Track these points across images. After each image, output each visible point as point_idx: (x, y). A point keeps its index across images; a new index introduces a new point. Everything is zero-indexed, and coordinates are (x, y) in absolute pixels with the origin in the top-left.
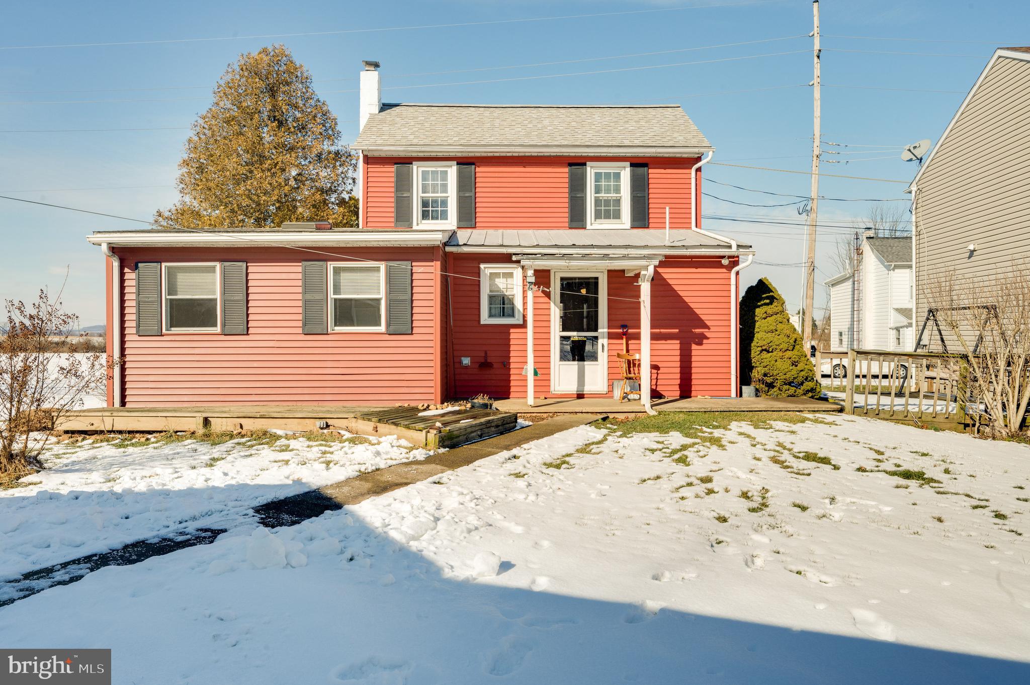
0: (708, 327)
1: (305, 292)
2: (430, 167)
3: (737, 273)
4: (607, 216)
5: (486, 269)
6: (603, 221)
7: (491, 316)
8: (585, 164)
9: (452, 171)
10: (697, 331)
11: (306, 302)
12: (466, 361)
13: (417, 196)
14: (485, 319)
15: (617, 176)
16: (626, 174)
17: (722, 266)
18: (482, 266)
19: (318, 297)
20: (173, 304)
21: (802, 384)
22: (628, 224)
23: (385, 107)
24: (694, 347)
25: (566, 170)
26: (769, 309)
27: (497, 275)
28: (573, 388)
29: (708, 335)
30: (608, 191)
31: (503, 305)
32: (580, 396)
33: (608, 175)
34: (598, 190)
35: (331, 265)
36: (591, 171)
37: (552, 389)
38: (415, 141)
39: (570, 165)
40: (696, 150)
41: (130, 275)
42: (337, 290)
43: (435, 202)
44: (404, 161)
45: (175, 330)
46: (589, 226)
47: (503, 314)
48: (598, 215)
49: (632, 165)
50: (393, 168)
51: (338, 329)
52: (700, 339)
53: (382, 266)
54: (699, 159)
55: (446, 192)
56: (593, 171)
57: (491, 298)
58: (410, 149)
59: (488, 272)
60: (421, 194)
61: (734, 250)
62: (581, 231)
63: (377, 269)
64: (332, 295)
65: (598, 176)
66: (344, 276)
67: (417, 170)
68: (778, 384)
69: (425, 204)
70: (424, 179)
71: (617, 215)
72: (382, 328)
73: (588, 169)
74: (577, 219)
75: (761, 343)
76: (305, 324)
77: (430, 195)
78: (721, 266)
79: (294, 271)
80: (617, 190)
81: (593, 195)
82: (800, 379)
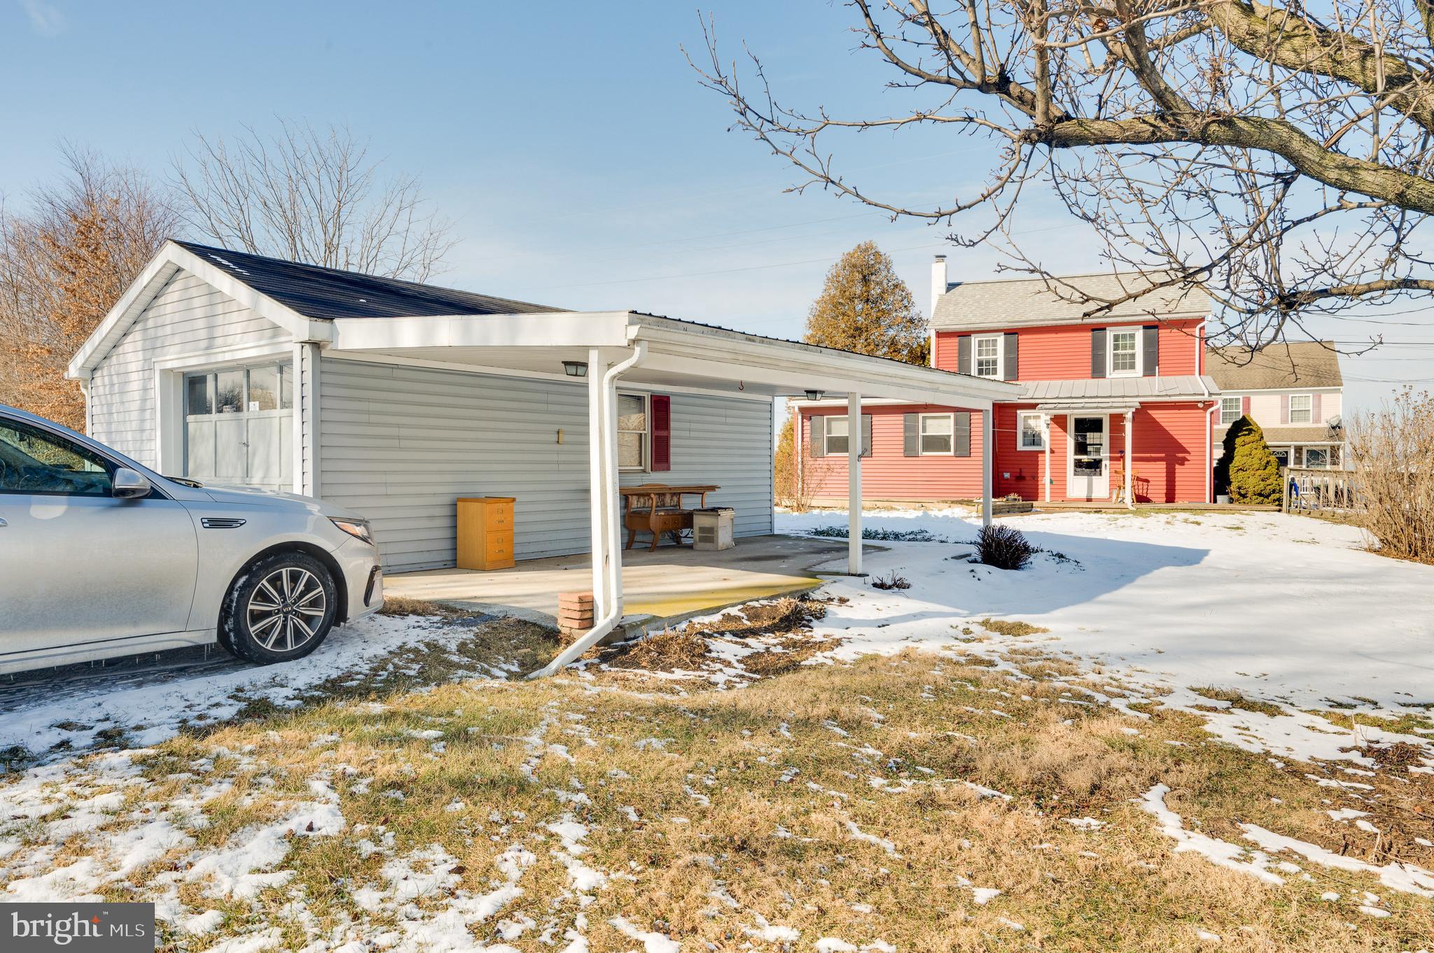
0: (1188, 452)
1: (905, 432)
2: (984, 337)
3: (1212, 413)
4: (1124, 367)
5: (1021, 414)
6: (1120, 371)
7: (1024, 445)
8: (1105, 329)
9: (1001, 339)
10: (1180, 455)
11: (906, 438)
12: (1007, 475)
13: (974, 358)
14: (1020, 447)
15: (1132, 336)
16: (1139, 334)
17: (1199, 408)
18: (1018, 412)
19: (912, 434)
20: (830, 439)
21: (1270, 495)
22: (1141, 374)
23: (951, 286)
24: (1177, 466)
25: (1090, 334)
26: (1247, 439)
27: (1030, 417)
28: (1084, 495)
29: (1188, 458)
30: (1125, 347)
31: (1034, 439)
32: (1089, 500)
33: (1124, 336)
34: (1116, 347)
35: (921, 415)
36: (1110, 334)
37: (1068, 494)
38: (973, 320)
39: (1093, 330)
40: (1197, 314)
41: (807, 423)
42: (924, 430)
43: (988, 362)
44: (965, 334)
45: (831, 454)
46: (1108, 376)
47: (1034, 443)
48: (1116, 367)
49: (1145, 327)
50: (956, 340)
51: (925, 454)
52: (1182, 461)
53: (952, 415)
54: (1203, 319)
55: (995, 354)
56: (1112, 334)
57: (1025, 434)
58: (969, 326)
59: (1023, 415)
60: (977, 357)
61: (1206, 397)
62: (1101, 380)
63: (949, 417)
64: (921, 433)
65: (1116, 338)
66: (929, 422)
67: (975, 340)
68: (1249, 495)
69: (980, 364)
70: (980, 346)
71: (1132, 366)
72: (952, 453)
73: (1108, 332)
74: (1098, 370)
75: (1237, 464)
76: (905, 451)
77: (983, 358)
78: (1197, 408)
79: (899, 419)
80: (1132, 347)
81: (1112, 352)
82: (1267, 492)
